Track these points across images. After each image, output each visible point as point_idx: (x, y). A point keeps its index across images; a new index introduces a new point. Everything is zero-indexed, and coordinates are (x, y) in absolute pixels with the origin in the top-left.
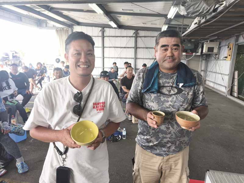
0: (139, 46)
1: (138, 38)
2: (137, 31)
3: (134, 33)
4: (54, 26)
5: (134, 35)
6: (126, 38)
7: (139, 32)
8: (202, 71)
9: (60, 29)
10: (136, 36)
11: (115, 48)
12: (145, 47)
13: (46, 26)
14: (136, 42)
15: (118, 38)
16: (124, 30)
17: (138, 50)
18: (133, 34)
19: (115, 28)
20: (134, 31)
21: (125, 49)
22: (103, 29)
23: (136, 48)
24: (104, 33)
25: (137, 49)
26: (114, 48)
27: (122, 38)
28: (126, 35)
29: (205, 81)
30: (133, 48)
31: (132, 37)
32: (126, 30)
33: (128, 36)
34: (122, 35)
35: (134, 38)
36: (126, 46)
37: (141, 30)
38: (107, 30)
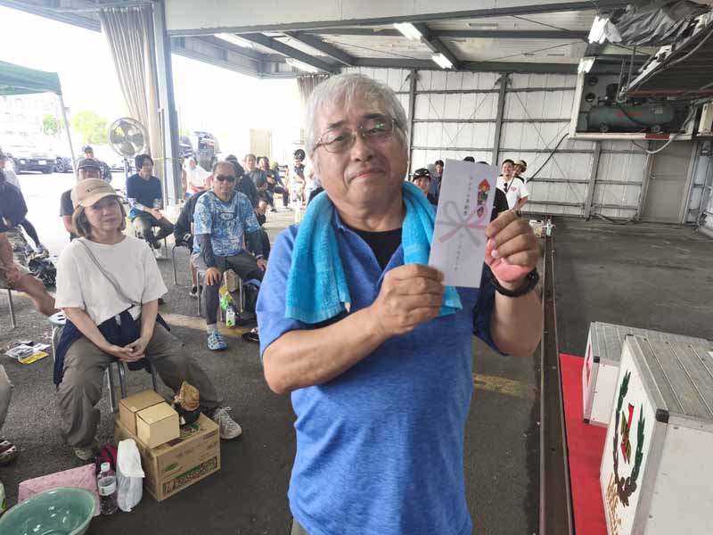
0: (509, 115)
1: (508, 94)
2: (508, 74)
3: (499, 80)
4: (295, 70)
5: (498, 87)
6: (475, 94)
7: (513, 76)
8: (695, 185)
9: (309, 76)
10: (504, 90)
11: (445, 124)
12: (527, 118)
13: (277, 70)
14: (502, 105)
15: (454, 95)
16: (470, 73)
17: (508, 127)
18: (496, 84)
19: (447, 70)
20: (498, 76)
21: (471, 125)
22: (416, 72)
23: (501, 121)
24: (418, 83)
25: (504, 125)
26: (440, 124)
27: (463, 95)
28: (475, 88)
29: (704, 216)
30: (493, 121)
31: (492, 91)
32: (476, 74)
33: (480, 89)
34: (464, 88)
35: (496, 96)
36: (472, 118)
37: (517, 72)
38: (424, 74)
